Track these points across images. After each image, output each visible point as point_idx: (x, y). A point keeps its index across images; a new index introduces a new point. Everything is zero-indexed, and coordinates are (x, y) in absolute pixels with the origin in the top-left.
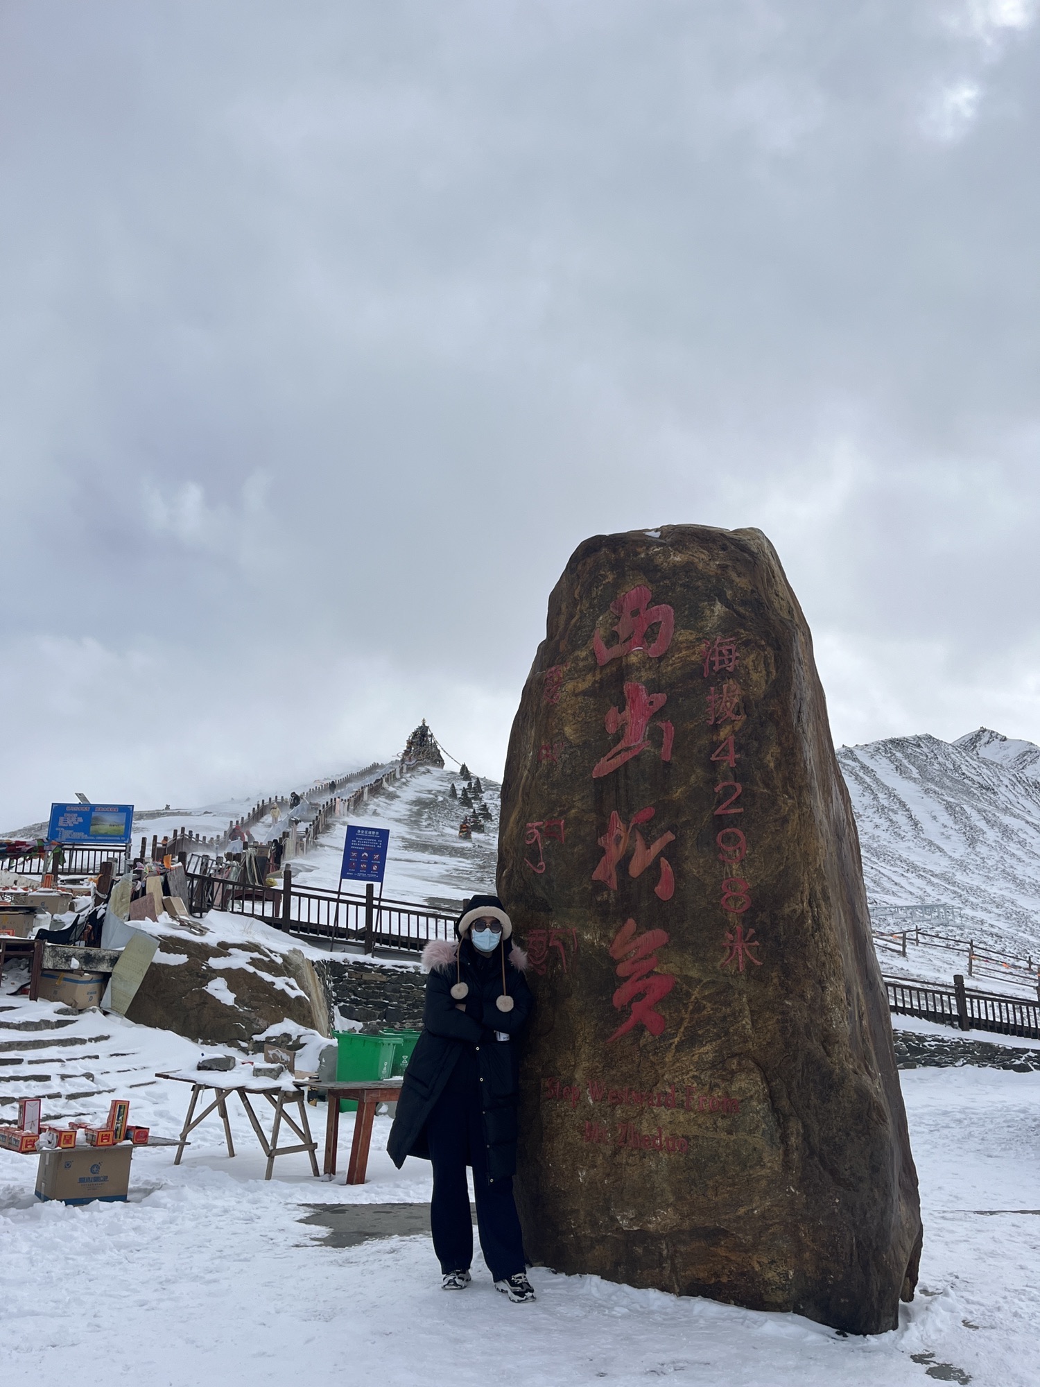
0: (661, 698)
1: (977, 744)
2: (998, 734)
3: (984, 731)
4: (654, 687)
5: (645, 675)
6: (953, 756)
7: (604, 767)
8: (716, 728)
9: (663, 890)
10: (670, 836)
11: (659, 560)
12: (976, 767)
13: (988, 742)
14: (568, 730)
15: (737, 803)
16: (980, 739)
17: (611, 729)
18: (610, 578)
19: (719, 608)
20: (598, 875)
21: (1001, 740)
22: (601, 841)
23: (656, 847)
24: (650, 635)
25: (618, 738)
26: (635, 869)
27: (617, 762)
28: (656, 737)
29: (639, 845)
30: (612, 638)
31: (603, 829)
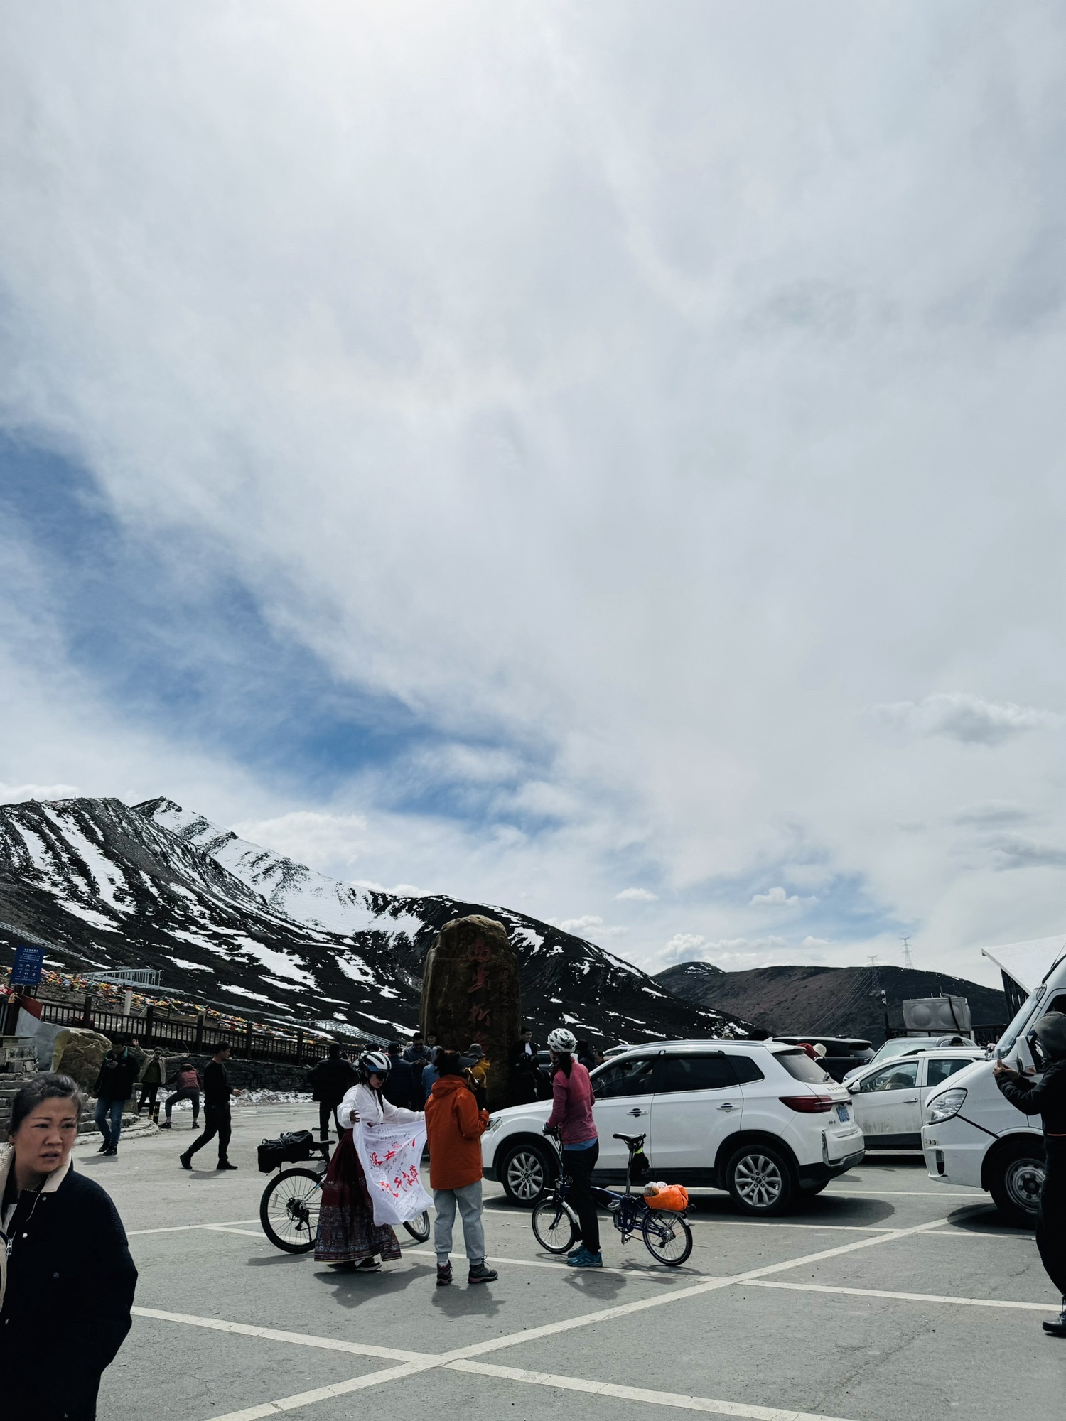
0: (487, 973)
1: (155, 812)
2: (175, 805)
3: (163, 799)
4: (486, 969)
5: (484, 966)
6: (136, 823)
7: (471, 990)
8: (502, 983)
9: (488, 1024)
10: (489, 1010)
11: (486, 933)
12: (155, 835)
13: (164, 811)
14: (461, 978)
15: (506, 1003)
16: (159, 807)
17: (473, 979)
18: (472, 935)
19: (502, 950)
20: (469, 1020)
21: (176, 811)
22: (470, 1010)
23: (485, 1014)
24: (484, 954)
25: (475, 982)
26: (480, 1019)
27: (476, 989)
28: (486, 983)
29: (481, 1011)
30: (473, 953)
31: (471, 1007)
